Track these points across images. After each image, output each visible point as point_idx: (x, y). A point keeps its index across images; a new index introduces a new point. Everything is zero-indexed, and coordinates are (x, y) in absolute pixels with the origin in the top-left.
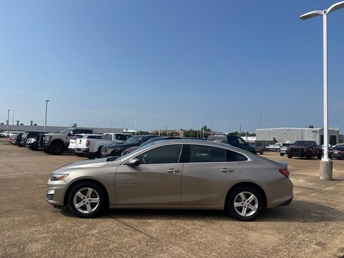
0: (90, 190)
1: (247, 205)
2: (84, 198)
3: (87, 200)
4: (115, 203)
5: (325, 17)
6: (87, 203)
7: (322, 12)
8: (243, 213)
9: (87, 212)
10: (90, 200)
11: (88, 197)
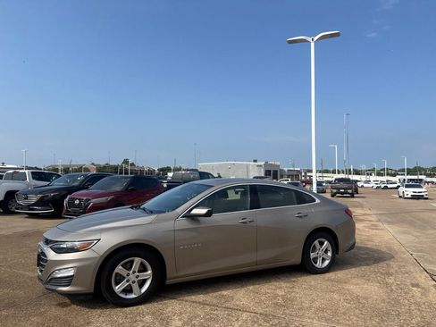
0: (137, 261)
1: (322, 254)
2: (128, 275)
3: (132, 277)
4: (175, 275)
5: (312, 45)
6: (134, 282)
7: (310, 39)
8: (319, 265)
9: (133, 296)
10: (138, 277)
11: (134, 272)
